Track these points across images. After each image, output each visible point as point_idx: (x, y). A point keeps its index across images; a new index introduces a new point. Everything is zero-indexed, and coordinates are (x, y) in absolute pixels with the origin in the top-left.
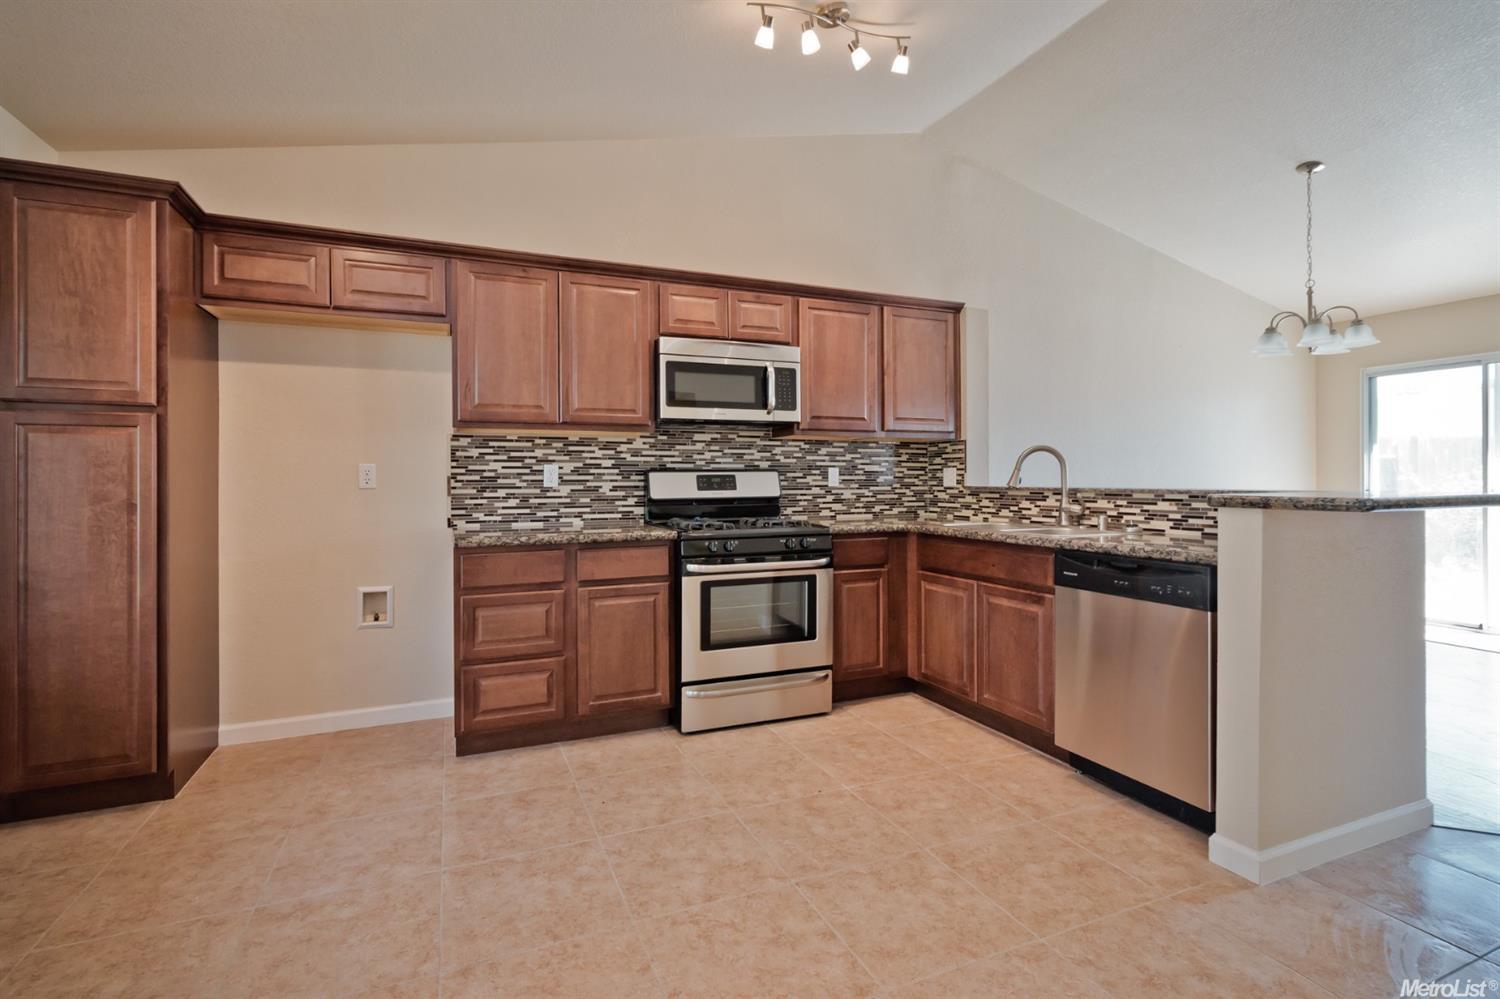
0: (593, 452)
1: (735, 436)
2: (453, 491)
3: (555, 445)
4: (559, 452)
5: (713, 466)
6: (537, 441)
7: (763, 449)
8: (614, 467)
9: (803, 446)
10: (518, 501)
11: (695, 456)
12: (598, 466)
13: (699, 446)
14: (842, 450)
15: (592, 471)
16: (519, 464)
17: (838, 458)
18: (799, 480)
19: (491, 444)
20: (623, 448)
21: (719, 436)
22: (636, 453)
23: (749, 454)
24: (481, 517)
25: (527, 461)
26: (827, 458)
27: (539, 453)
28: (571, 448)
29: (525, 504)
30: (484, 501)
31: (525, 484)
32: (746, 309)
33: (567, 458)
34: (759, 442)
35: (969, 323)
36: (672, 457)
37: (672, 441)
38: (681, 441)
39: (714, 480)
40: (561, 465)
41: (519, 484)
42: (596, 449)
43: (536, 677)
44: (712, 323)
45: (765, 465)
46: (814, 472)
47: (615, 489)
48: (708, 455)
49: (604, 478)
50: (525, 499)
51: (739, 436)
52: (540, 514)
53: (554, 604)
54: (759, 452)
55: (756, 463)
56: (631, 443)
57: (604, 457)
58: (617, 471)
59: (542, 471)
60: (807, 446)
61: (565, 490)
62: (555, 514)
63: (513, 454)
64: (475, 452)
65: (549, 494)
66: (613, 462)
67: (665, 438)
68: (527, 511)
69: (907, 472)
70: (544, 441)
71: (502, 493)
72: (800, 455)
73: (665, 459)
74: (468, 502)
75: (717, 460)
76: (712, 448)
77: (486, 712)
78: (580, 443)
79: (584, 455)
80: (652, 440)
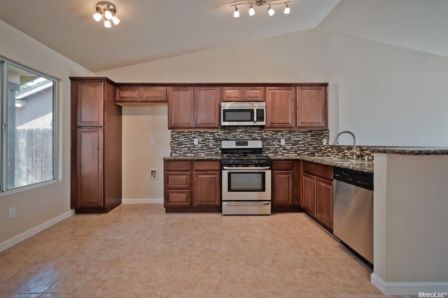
0: (207, 135)
1: (249, 130)
2: (172, 146)
3: (197, 133)
4: (198, 135)
5: (242, 139)
6: (192, 132)
7: (259, 133)
8: (213, 139)
9: (272, 132)
10: (187, 148)
11: (237, 136)
12: (209, 139)
13: (238, 133)
14: (286, 133)
15: (207, 140)
16: (188, 139)
17: (284, 136)
18: (270, 143)
19: (181, 133)
20: (216, 134)
21: (244, 130)
22: (219, 135)
23: (254, 135)
24: (178, 152)
25: (190, 138)
26: (280, 136)
27: (193, 136)
28: (201, 134)
29: (189, 149)
30: (179, 148)
31: (189, 144)
32: (248, 92)
33: (200, 137)
34: (257, 131)
35: (330, 89)
36: (230, 136)
37: (230, 132)
38: (233, 132)
39: (241, 143)
40: (199, 139)
41: (188, 144)
42: (208, 134)
43: (183, 195)
44: (238, 97)
45: (259, 138)
46: (276, 140)
47: (213, 145)
48: (241, 136)
49: (210, 142)
50: (189, 148)
51: (250, 130)
52: (193, 152)
53: (188, 176)
54: (257, 134)
55: (256, 138)
56: (218, 133)
57: (211, 137)
58: (214, 140)
59: (194, 140)
60: (273, 132)
61: (200, 146)
62: (197, 152)
63: (186, 136)
64: (177, 136)
65: (195, 147)
66: (213, 138)
67: (228, 131)
68: (190, 151)
69: (310, 140)
70: (194, 132)
71: (183, 146)
72: (271, 135)
73: (228, 137)
74: (175, 148)
75: (244, 137)
76: (242, 133)
77: (171, 202)
78: (204, 133)
79: (205, 136)
80: (224, 132)
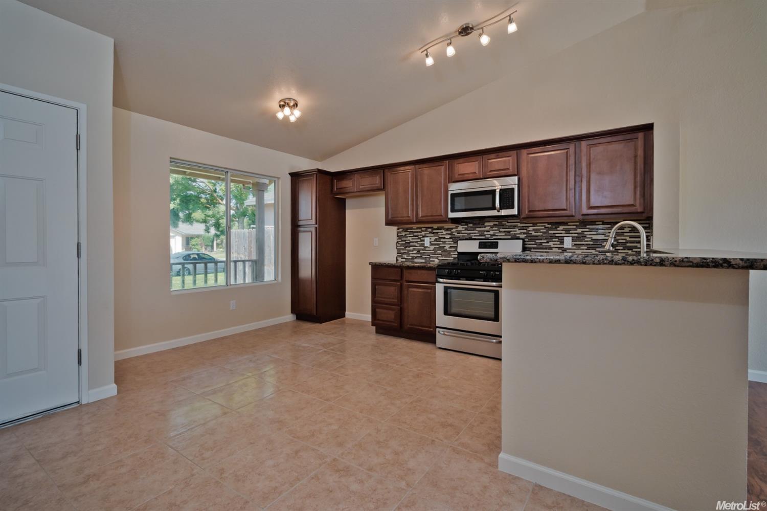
0: (442, 232)
1: (506, 223)
2: (398, 247)
3: (429, 230)
4: (430, 233)
5: (494, 237)
6: (423, 229)
7: (522, 228)
8: (450, 238)
9: (547, 225)
10: (416, 251)
11: (485, 233)
12: (444, 238)
13: (487, 228)
14: (575, 227)
15: (442, 240)
16: (417, 238)
17: (571, 232)
18: (543, 244)
19: (408, 230)
20: (454, 230)
21: (497, 223)
22: (459, 232)
23: (513, 231)
24: (405, 256)
25: (419, 236)
26: (564, 232)
27: (423, 233)
28: (434, 231)
29: (418, 253)
30: (406, 251)
31: (419, 245)
32: (491, 162)
33: (433, 235)
34: (519, 225)
36: (475, 233)
37: (474, 226)
38: (479, 226)
39: (487, 244)
40: (431, 238)
41: (417, 245)
42: (443, 231)
43: (391, 312)
44: (475, 173)
45: (522, 236)
46: (554, 240)
47: (451, 247)
48: (492, 232)
49: (447, 243)
50: (419, 251)
51: (508, 223)
52: (423, 257)
53: (397, 287)
54: (519, 230)
55: (518, 236)
56: (457, 228)
57: (447, 234)
58: (451, 240)
59: (424, 240)
60: (550, 226)
61: (432, 248)
62: (428, 257)
63: (415, 234)
64: (403, 234)
65: (427, 249)
66: (450, 236)
67: (471, 225)
68: (419, 255)
69: (628, 239)
70: (425, 229)
71: (411, 248)
72: (545, 231)
73: (472, 235)
74: (401, 251)
75: (496, 234)
76: (494, 229)
77: (378, 320)
78: (438, 229)
79: (439, 234)
80: (466, 226)
